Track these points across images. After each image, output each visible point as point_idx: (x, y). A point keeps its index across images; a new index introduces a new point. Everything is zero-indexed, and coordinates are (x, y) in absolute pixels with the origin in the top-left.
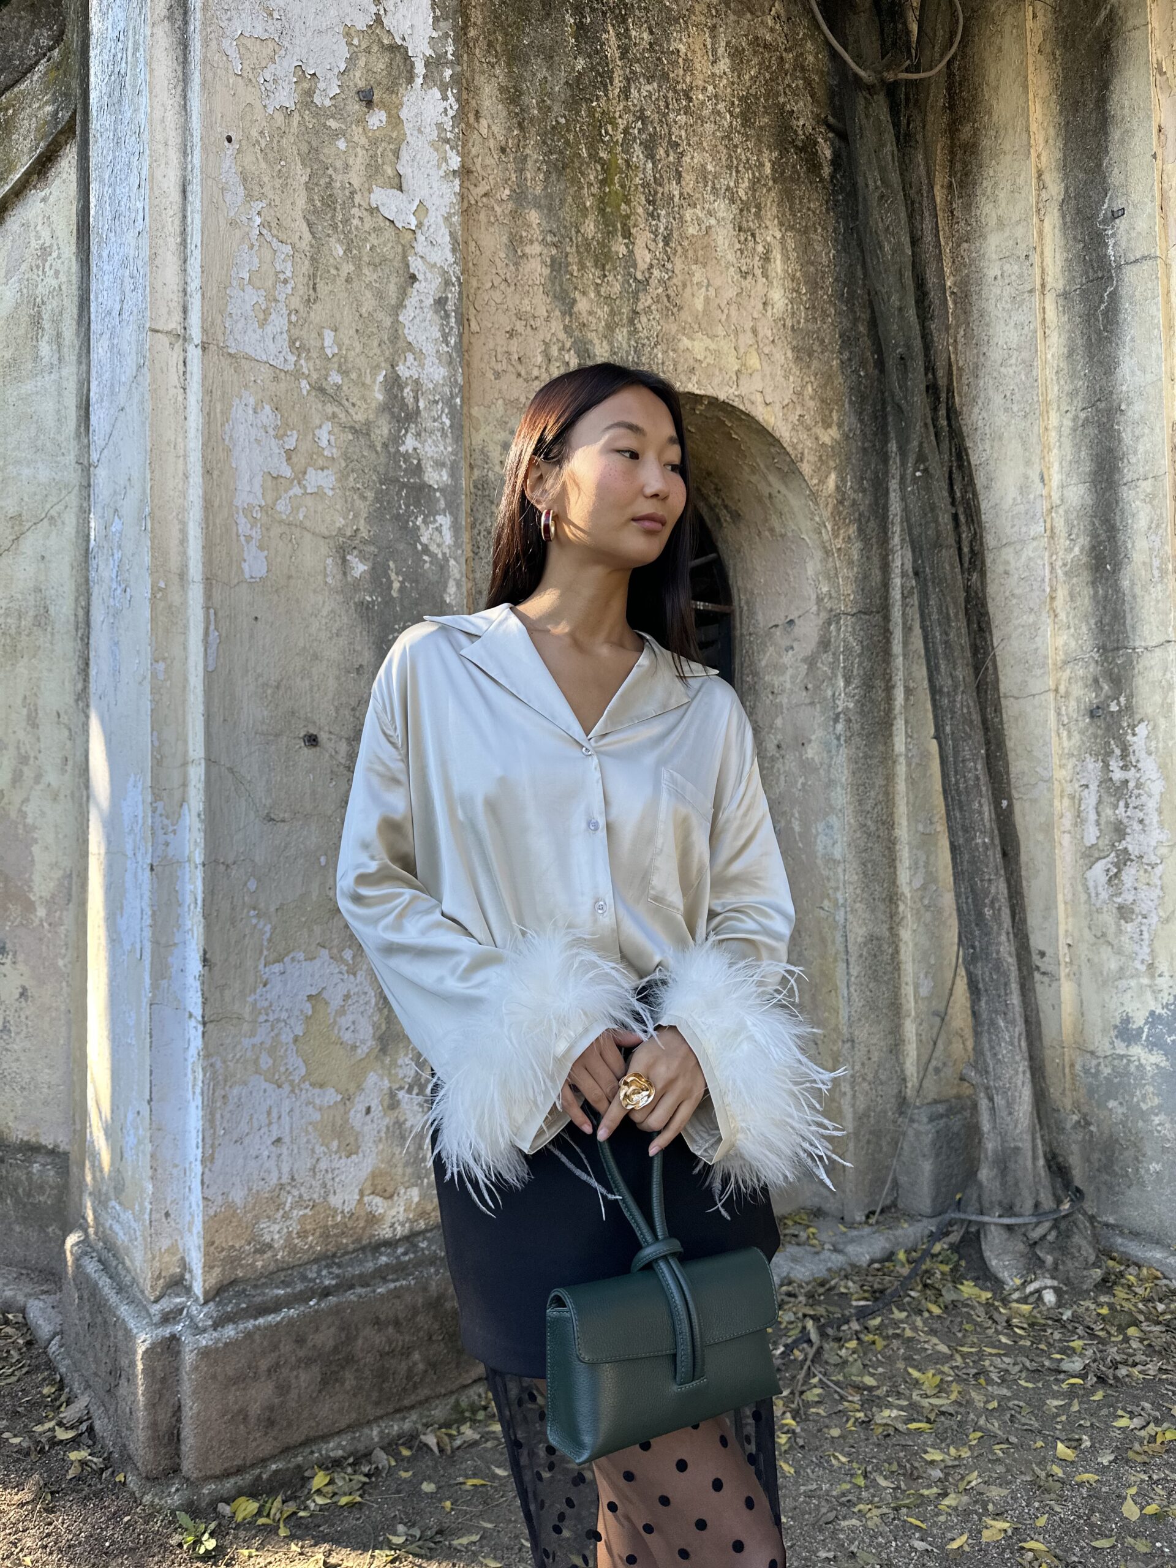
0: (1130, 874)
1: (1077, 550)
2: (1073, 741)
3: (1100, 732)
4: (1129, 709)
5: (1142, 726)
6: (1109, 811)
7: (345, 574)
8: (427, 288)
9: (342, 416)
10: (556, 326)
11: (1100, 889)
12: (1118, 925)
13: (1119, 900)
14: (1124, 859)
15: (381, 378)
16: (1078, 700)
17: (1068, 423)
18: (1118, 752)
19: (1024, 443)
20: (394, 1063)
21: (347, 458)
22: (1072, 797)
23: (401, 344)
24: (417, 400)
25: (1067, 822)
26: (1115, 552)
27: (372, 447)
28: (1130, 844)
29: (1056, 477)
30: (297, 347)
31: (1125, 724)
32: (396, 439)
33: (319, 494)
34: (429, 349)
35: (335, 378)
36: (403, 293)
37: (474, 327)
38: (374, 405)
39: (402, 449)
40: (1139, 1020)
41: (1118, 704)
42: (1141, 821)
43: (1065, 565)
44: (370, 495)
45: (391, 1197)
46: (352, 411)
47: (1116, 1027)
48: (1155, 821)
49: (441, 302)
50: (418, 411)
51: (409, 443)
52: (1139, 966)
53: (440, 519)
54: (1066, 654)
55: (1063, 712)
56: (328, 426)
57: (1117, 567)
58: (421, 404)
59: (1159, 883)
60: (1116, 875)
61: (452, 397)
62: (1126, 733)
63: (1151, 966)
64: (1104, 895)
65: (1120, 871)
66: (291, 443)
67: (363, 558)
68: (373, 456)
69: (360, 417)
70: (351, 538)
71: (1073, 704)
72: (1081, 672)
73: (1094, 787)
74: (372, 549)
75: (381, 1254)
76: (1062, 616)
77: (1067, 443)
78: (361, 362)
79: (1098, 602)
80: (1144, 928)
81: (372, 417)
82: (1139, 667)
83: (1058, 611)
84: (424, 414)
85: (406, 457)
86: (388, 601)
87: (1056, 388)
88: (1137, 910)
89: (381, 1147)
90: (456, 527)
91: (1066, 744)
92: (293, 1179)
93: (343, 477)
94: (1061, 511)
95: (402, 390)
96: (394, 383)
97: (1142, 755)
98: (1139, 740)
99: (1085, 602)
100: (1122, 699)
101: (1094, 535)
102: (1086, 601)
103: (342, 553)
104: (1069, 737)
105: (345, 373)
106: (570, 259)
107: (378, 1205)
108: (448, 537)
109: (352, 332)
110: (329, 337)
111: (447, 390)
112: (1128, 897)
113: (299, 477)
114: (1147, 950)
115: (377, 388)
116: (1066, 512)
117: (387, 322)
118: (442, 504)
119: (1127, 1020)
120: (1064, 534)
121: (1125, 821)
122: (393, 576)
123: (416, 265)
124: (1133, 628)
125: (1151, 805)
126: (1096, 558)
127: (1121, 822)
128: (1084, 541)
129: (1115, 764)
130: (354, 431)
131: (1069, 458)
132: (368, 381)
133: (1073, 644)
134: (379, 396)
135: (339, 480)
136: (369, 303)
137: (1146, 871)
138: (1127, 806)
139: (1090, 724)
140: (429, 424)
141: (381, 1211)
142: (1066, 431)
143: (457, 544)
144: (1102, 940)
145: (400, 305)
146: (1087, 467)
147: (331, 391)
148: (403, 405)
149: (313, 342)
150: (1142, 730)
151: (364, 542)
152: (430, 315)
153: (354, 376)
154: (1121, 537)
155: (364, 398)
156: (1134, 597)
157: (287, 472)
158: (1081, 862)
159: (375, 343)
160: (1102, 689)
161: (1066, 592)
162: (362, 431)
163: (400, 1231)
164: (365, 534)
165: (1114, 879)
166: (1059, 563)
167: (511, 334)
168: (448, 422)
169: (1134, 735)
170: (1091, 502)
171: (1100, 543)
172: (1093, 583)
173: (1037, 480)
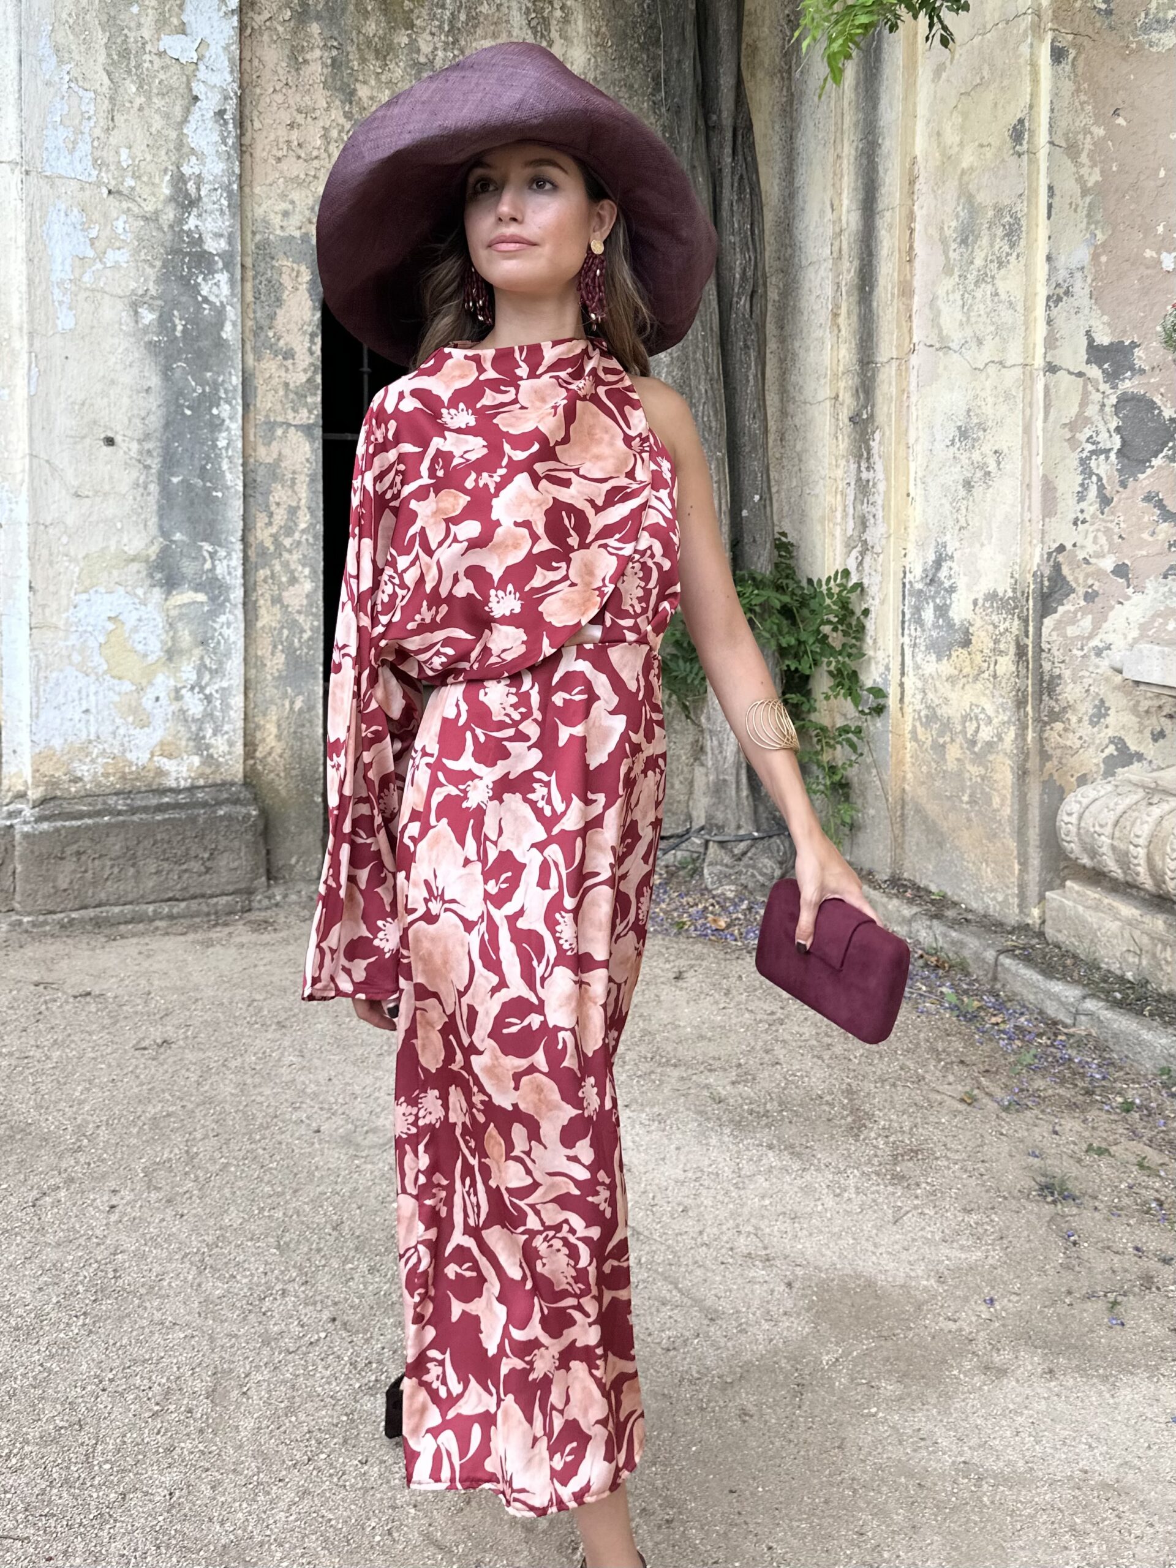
2: (844, 446)
6: (859, 507)
7: (137, 322)
8: (209, 103)
9: (136, 209)
10: (337, 114)
15: (168, 178)
20: (177, 669)
21: (140, 240)
23: (185, 150)
24: (198, 189)
27: (160, 229)
30: (99, 164)
32: (180, 221)
33: (116, 267)
34: (209, 150)
35: (130, 182)
36: (187, 111)
37: (257, 125)
38: (162, 198)
39: (186, 228)
42: (874, 517)
44: (158, 264)
45: (176, 759)
46: (143, 204)
49: (221, 113)
50: (200, 198)
51: (192, 223)
53: (218, 276)
56: (124, 217)
58: (203, 193)
61: (230, 184)
66: (93, 233)
67: (151, 309)
68: (161, 235)
69: (149, 208)
70: (142, 296)
74: (160, 303)
75: (166, 796)
78: (151, 168)
81: (160, 207)
84: (205, 200)
85: (189, 233)
86: (173, 340)
89: (168, 725)
90: (232, 282)
92: (98, 738)
93: (136, 252)
95: (185, 183)
96: (179, 180)
103: (135, 307)
105: (137, 177)
106: (351, 57)
107: (166, 763)
108: (225, 290)
109: (144, 147)
110: (124, 153)
111: (225, 179)
113: (101, 257)
115: (164, 185)
117: (173, 135)
118: (220, 265)
122: (177, 321)
123: (198, 89)
130: (146, 219)
132: (157, 181)
134: (166, 190)
135: (132, 255)
136: (157, 123)
140: (210, 207)
141: (168, 768)
143: (233, 295)
145: (185, 120)
147: (126, 192)
148: (187, 195)
149: (111, 158)
151: (153, 298)
152: (210, 124)
153: (145, 179)
155: (154, 194)
157: (90, 253)
159: (163, 152)
162: (152, 219)
163: (183, 784)
164: (153, 292)
167: (291, 126)
168: (226, 203)
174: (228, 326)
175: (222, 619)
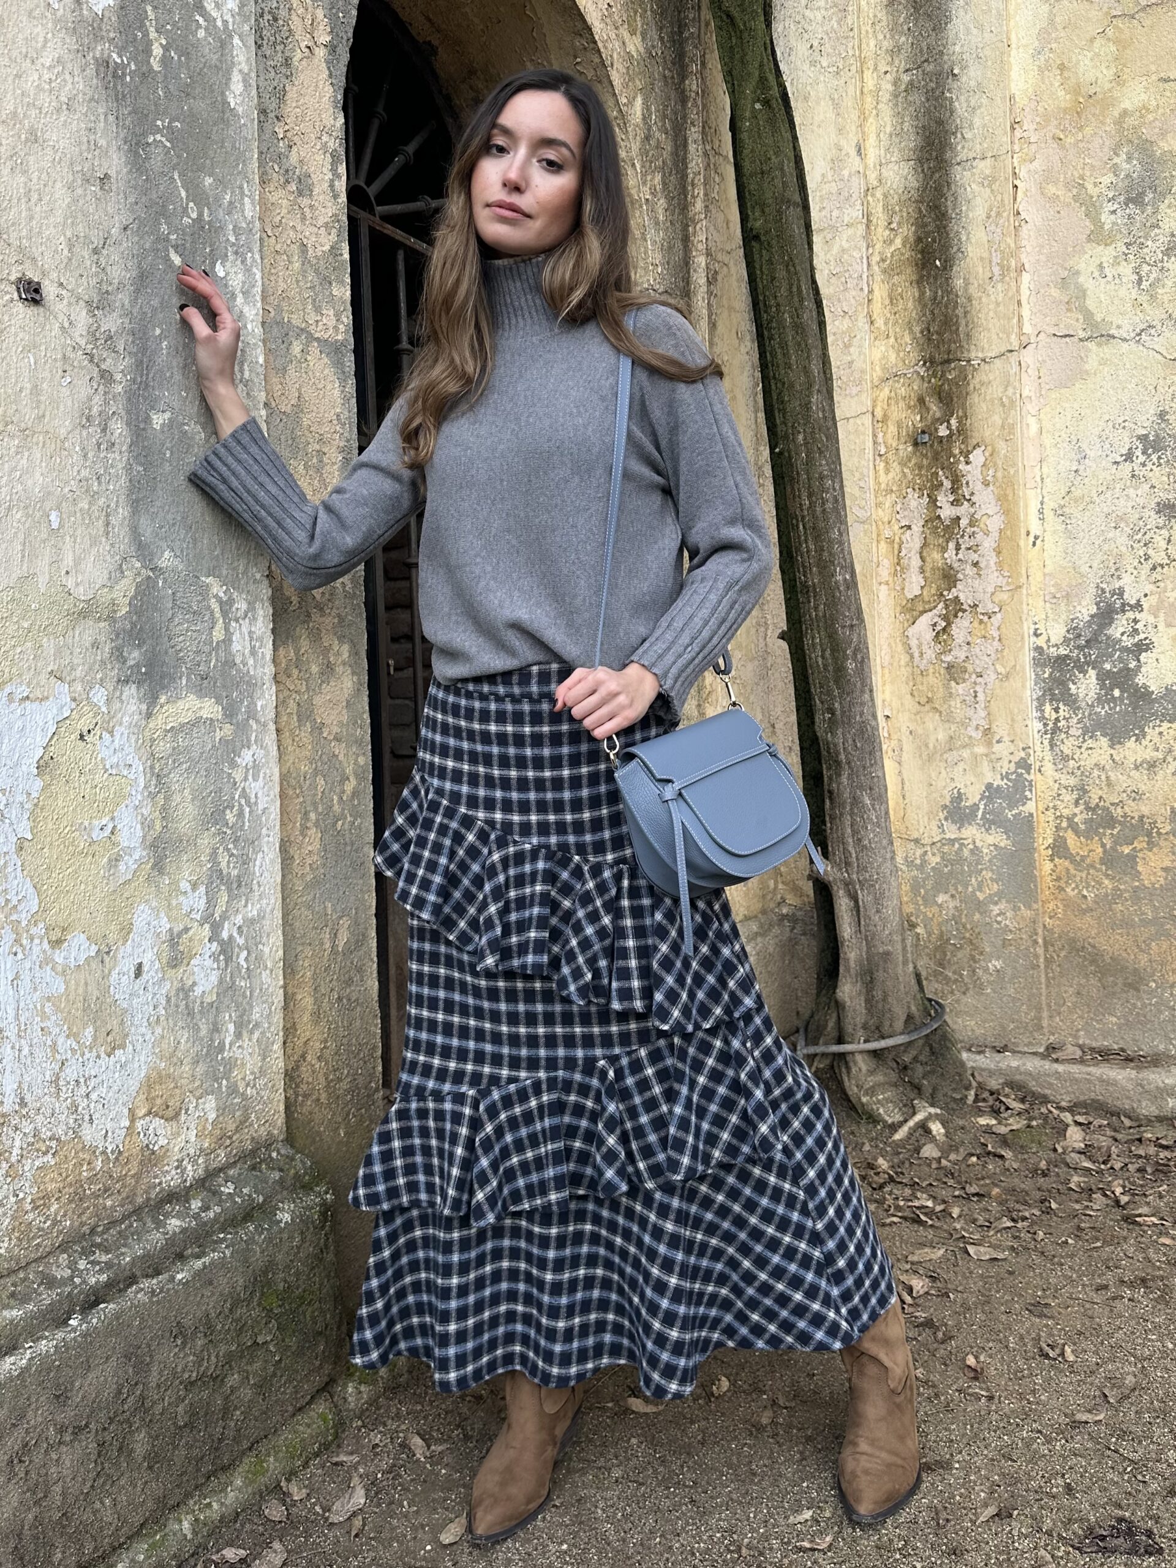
0: (961, 628)
1: (898, 242)
2: (891, 475)
3: (925, 462)
4: (962, 432)
5: (978, 452)
6: (936, 556)
11: (925, 648)
12: (947, 687)
13: (948, 658)
14: (955, 609)
16: (899, 425)
17: (887, 87)
18: (947, 484)
19: (836, 106)
22: (890, 541)
25: (885, 573)
26: (945, 247)
28: (962, 592)
29: (872, 153)
31: (957, 451)
40: (973, 795)
41: (949, 427)
42: (976, 564)
43: (883, 260)
45: (177, 1115)
47: (945, 807)
48: (992, 563)
52: (974, 734)
54: (884, 369)
55: (880, 439)
57: (948, 264)
59: (996, 634)
60: (944, 629)
62: (958, 462)
63: (987, 732)
64: (930, 654)
65: (949, 624)
71: (892, 429)
72: (902, 391)
73: (917, 528)
75: (167, 1215)
76: (880, 323)
77: (887, 112)
79: (925, 306)
80: (978, 688)
82: (974, 383)
83: (875, 316)
86: (148, 76)
87: (872, 43)
88: (970, 668)
89: (159, 1031)
91: (883, 478)
92: (23, 1103)
94: (879, 194)
97: (978, 487)
98: (973, 470)
99: (909, 303)
100: (954, 422)
101: (920, 224)
102: (910, 305)
104: (887, 471)
107: (159, 1132)
112: (958, 654)
114: (983, 714)
116: (885, 196)
119: (959, 797)
120: (883, 223)
121: (956, 565)
124: (968, 336)
125: (988, 544)
126: (922, 252)
127: (951, 567)
128: (907, 231)
129: (943, 498)
131: (888, 129)
133: (893, 357)
137: (981, 622)
138: (958, 548)
139: (914, 453)
141: (163, 1141)
142: (885, 96)
144: (927, 707)
146: (912, 141)
150: (977, 457)
154: (953, 226)
156: (970, 299)
158: (902, 617)
160: (928, 410)
161: (885, 294)
163: (192, 1172)
165: (942, 634)
166: (876, 259)
169: (967, 463)
170: (916, 184)
171: (927, 234)
172: (919, 282)
173: (853, 152)
174: (237, 85)
175: (246, 757)
